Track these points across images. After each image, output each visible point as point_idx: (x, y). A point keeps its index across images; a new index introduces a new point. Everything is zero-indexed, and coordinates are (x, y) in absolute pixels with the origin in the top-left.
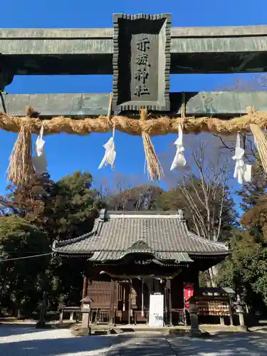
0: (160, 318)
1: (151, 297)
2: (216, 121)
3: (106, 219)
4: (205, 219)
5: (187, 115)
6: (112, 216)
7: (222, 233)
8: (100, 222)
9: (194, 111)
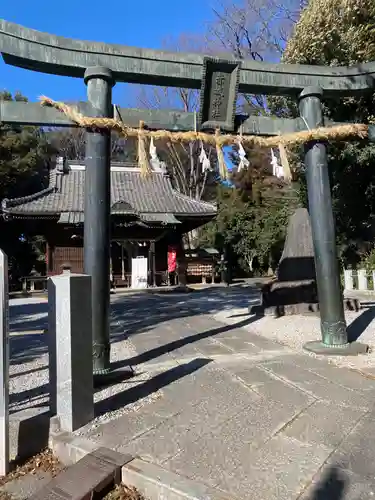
0: (144, 280)
1: (133, 260)
2: (259, 139)
3: (66, 171)
4: (188, 172)
5: (243, 134)
6: (72, 167)
7: (206, 190)
8: (58, 174)
9: (247, 131)
